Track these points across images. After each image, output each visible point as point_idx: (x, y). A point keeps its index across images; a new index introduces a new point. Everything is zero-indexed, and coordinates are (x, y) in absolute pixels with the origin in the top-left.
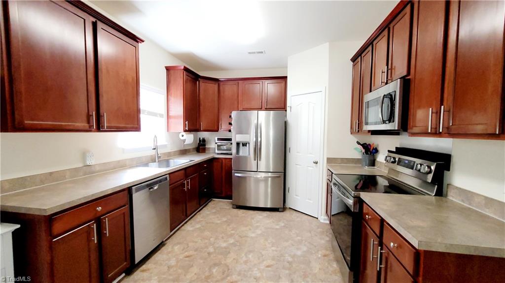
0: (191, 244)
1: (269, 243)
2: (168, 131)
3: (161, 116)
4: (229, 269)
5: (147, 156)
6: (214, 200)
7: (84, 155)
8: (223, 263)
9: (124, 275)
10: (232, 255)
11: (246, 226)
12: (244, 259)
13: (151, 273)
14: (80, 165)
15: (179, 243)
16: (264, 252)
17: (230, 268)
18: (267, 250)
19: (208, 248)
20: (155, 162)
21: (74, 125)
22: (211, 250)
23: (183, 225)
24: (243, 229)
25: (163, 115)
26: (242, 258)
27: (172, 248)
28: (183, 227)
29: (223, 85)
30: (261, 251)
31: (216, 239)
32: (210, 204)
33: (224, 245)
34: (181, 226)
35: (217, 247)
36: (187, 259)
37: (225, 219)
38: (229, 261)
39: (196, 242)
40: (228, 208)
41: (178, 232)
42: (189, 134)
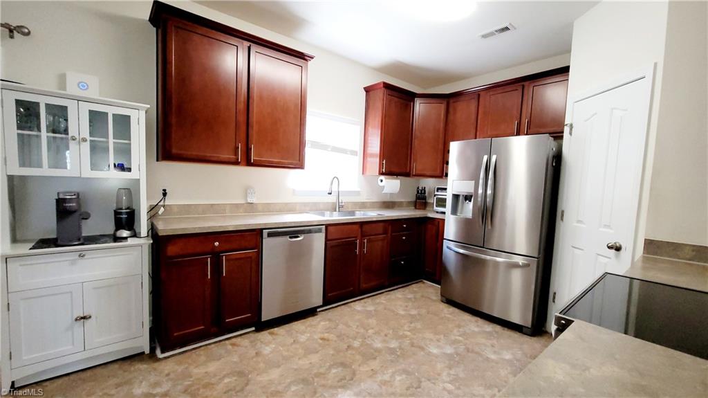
0: (341, 326)
1: (449, 374)
2: (363, 174)
3: (354, 153)
4: (352, 379)
5: (327, 203)
6: (424, 283)
7: (247, 191)
8: (353, 367)
9: (253, 329)
10: (375, 364)
11: (436, 333)
12: (386, 377)
13: (274, 339)
14: (243, 202)
15: (330, 320)
16: (425, 384)
17: (354, 379)
18: (434, 383)
19: (355, 340)
20: (335, 211)
21: (218, 157)
22: (356, 344)
23: (354, 301)
24: (429, 335)
25: (357, 152)
26: (384, 374)
27: (319, 322)
28: (352, 304)
29: (454, 102)
30: (423, 379)
31: (375, 333)
32: (413, 285)
33: (378, 345)
34: (351, 302)
35: (367, 344)
36: (321, 341)
37: (414, 312)
38: (364, 368)
39: (349, 326)
40: (434, 298)
41: (343, 306)
42: (389, 179)
